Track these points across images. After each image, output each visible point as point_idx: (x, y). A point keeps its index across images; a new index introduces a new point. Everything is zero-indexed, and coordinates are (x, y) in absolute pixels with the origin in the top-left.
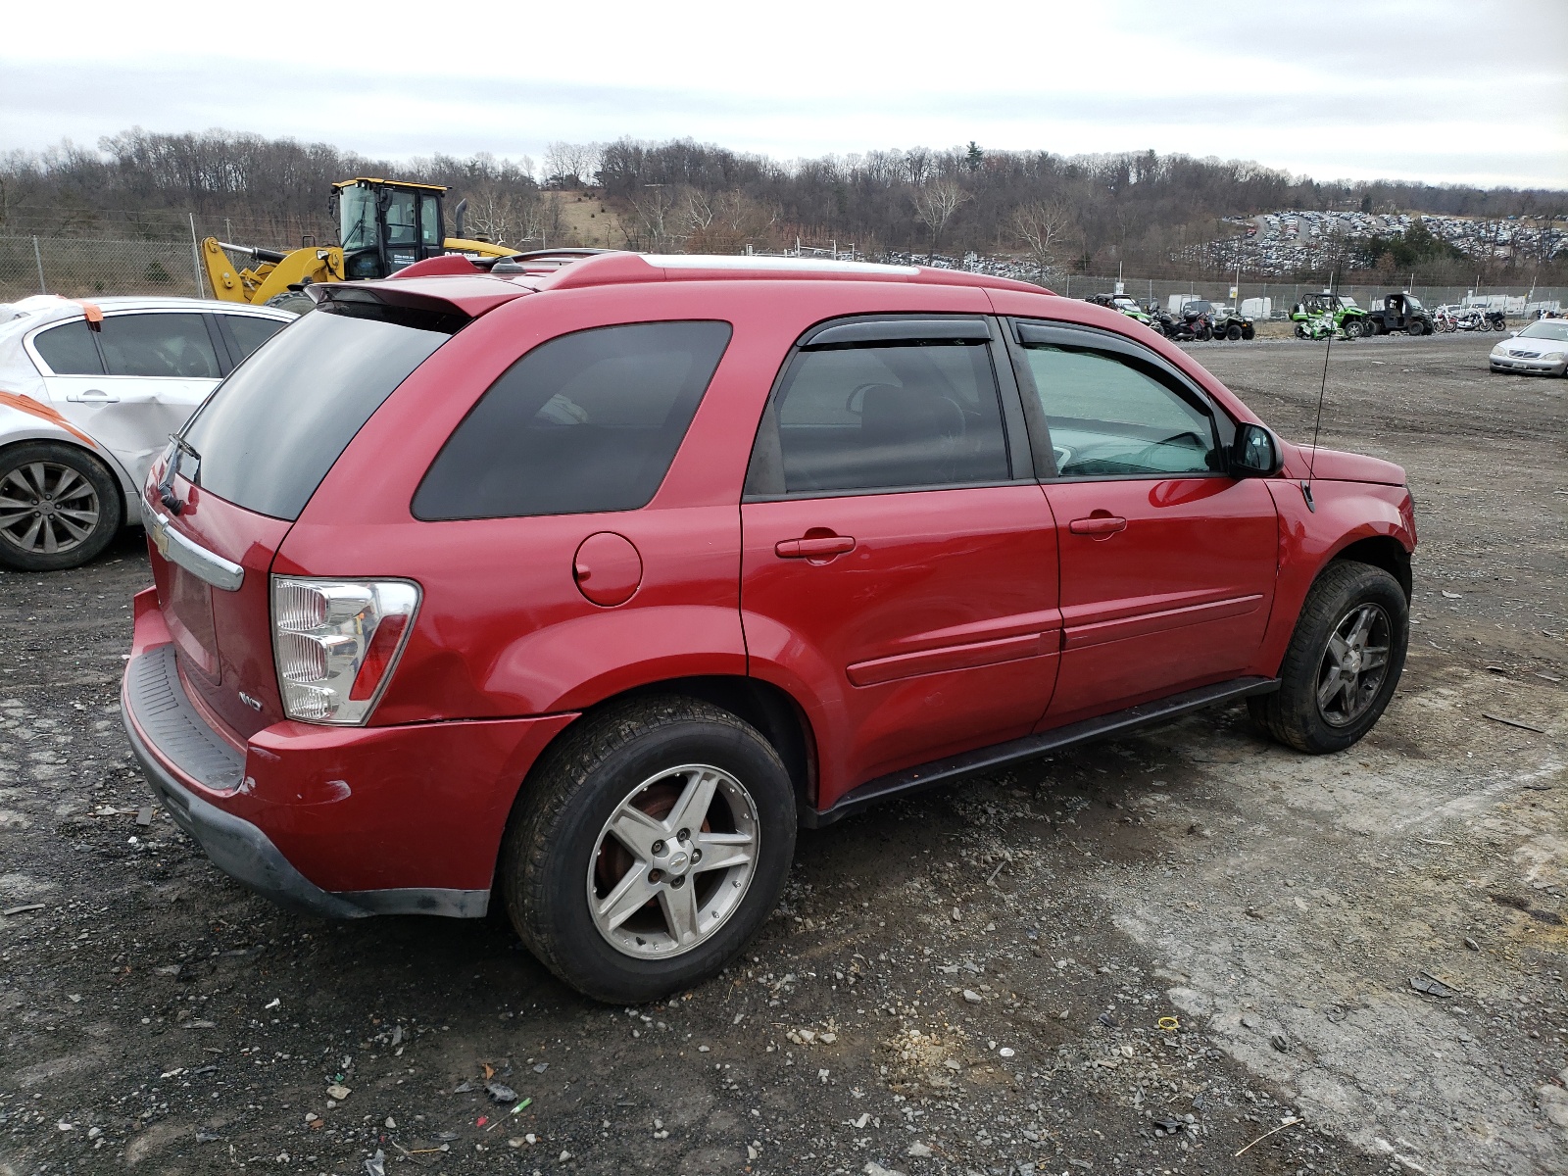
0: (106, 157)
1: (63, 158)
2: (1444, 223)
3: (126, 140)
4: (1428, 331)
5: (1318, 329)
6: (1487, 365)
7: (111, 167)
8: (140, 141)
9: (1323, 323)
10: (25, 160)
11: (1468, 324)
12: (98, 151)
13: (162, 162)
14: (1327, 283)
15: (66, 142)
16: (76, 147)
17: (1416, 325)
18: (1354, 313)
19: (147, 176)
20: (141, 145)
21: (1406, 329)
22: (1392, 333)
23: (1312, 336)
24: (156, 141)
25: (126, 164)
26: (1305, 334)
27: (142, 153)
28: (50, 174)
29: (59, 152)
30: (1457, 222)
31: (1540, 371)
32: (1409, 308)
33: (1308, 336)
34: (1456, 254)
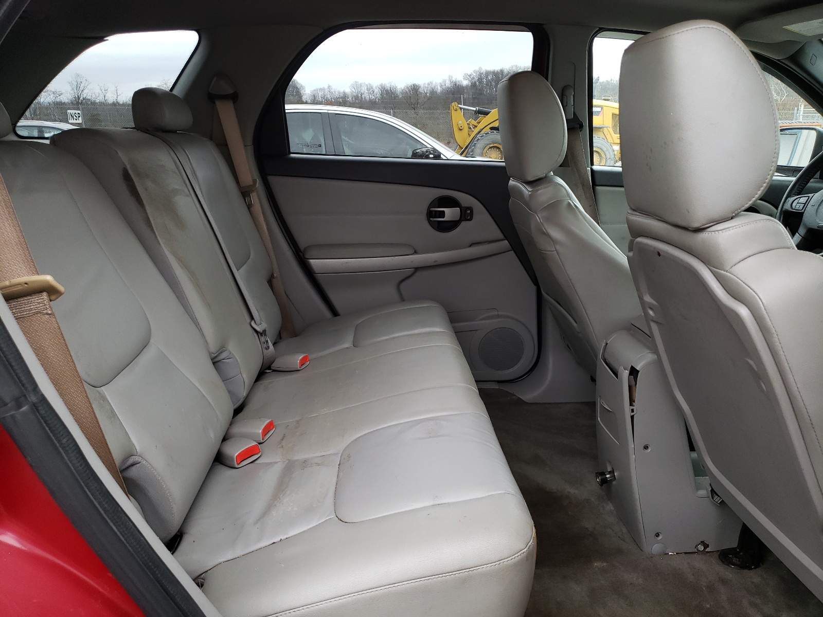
0: (465, 83)
1: (448, 84)
3: (475, 74)
7: (467, 86)
8: (481, 74)
10: (433, 86)
12: (462, 80)
13: (489, 83)
15: (450, 77)
16: (454, 79)
19: (481, 90)
20: (480, 76)
24: (488, 73)
25: (474, 85)
27: (480, 80)
28: (442, 92)
29: (447, 82)
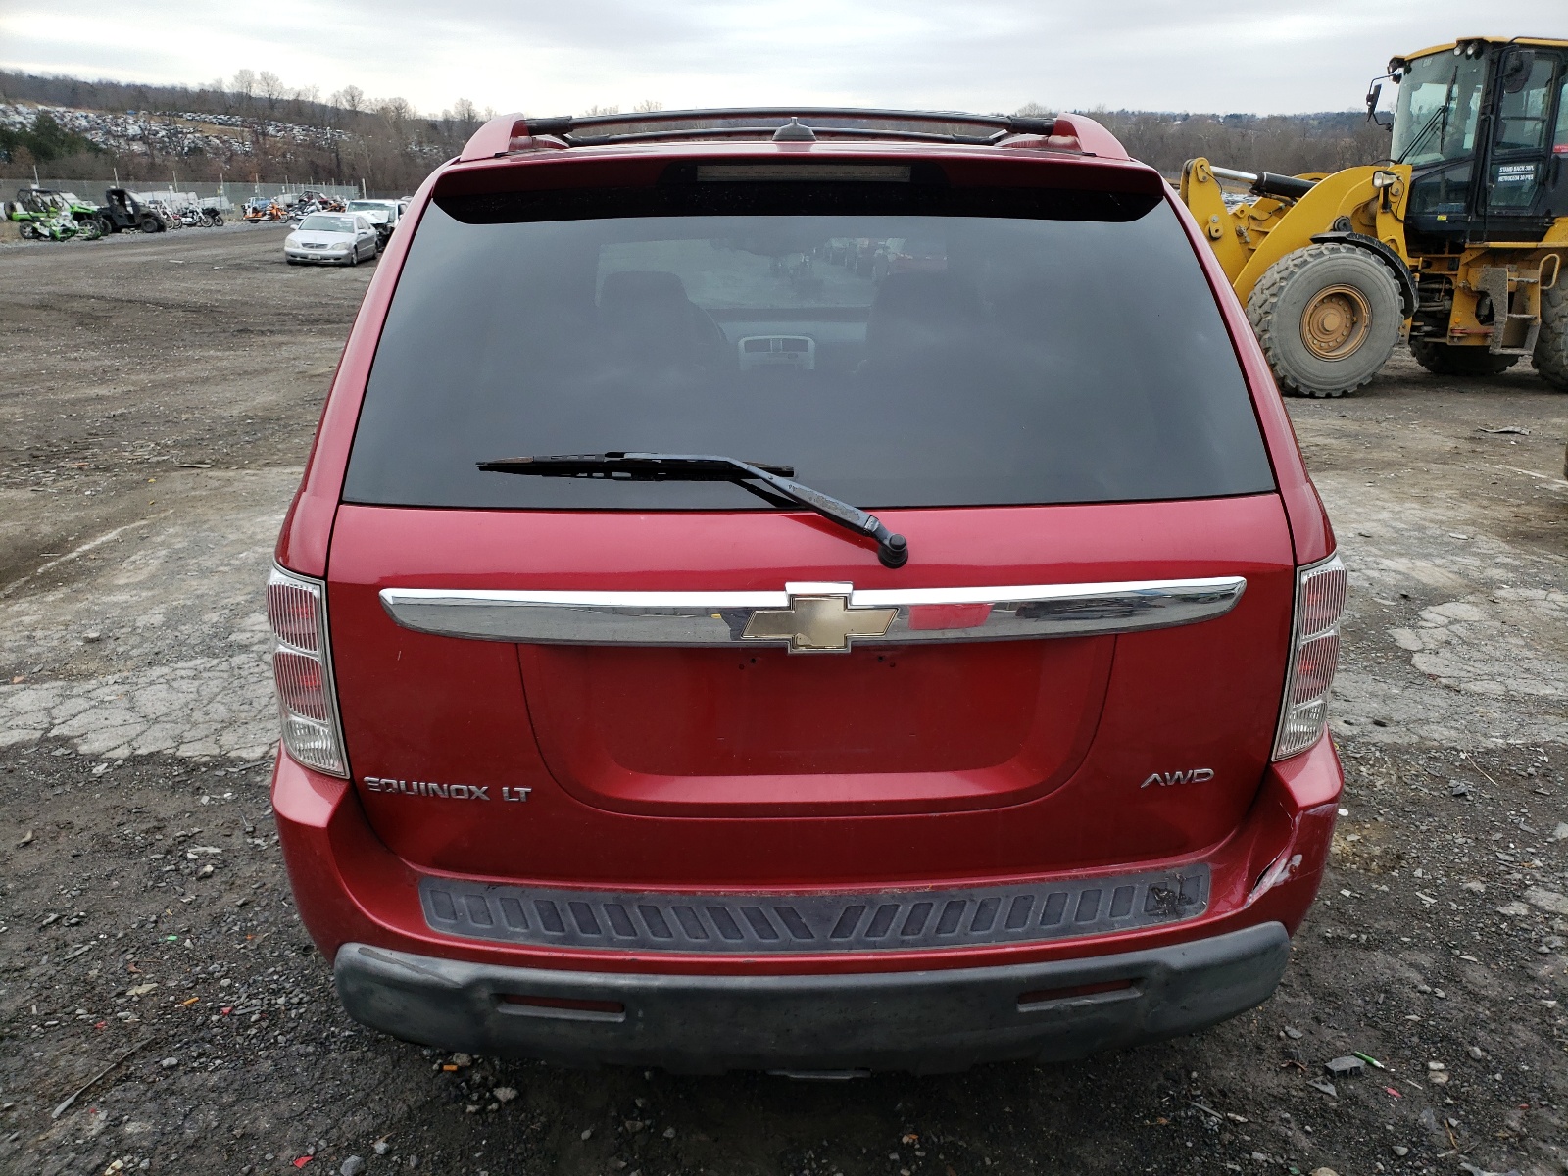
2: (66, 114)
4: (161, 228)
5: (57, 229)
6: (281, 256)
9: (62, 222)
11: (189, 220)
14: (33, 178)
17: (147, 222)
18: (82, 210)
21: (138, 227)
22: (124, 231)
23: (53, 237)
26: (41, 235)
30: (78, 114)
31: (332, 260)
32: (135, 204)
33: (46, 237)
34: (94, 148)
